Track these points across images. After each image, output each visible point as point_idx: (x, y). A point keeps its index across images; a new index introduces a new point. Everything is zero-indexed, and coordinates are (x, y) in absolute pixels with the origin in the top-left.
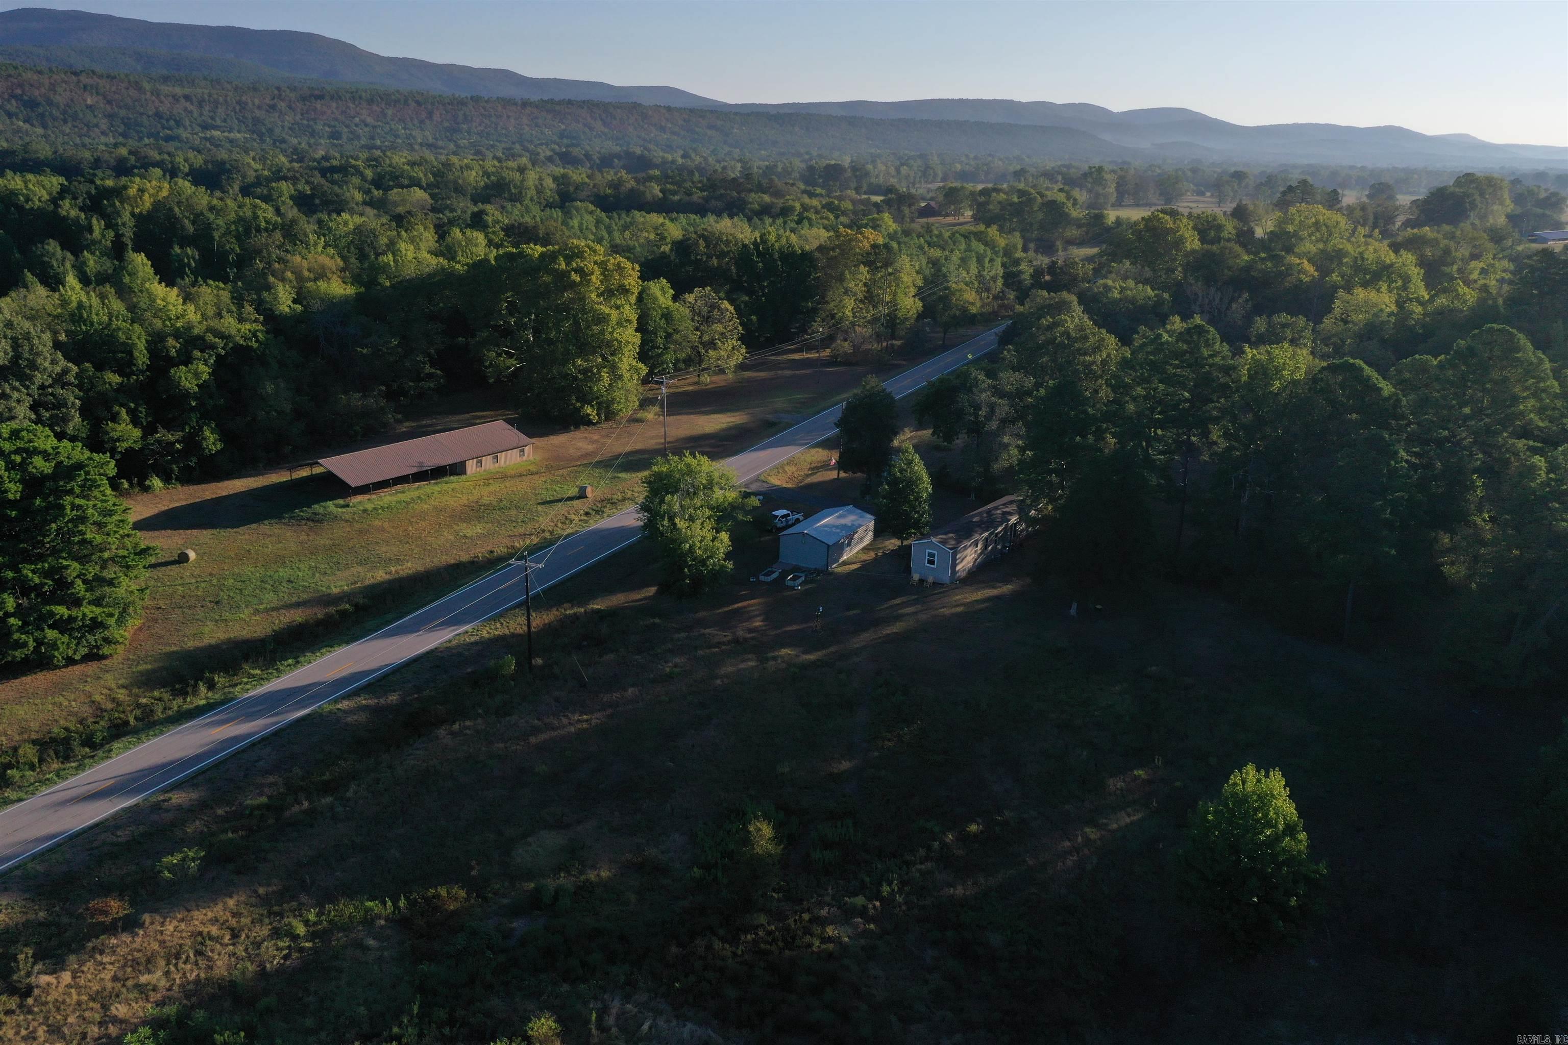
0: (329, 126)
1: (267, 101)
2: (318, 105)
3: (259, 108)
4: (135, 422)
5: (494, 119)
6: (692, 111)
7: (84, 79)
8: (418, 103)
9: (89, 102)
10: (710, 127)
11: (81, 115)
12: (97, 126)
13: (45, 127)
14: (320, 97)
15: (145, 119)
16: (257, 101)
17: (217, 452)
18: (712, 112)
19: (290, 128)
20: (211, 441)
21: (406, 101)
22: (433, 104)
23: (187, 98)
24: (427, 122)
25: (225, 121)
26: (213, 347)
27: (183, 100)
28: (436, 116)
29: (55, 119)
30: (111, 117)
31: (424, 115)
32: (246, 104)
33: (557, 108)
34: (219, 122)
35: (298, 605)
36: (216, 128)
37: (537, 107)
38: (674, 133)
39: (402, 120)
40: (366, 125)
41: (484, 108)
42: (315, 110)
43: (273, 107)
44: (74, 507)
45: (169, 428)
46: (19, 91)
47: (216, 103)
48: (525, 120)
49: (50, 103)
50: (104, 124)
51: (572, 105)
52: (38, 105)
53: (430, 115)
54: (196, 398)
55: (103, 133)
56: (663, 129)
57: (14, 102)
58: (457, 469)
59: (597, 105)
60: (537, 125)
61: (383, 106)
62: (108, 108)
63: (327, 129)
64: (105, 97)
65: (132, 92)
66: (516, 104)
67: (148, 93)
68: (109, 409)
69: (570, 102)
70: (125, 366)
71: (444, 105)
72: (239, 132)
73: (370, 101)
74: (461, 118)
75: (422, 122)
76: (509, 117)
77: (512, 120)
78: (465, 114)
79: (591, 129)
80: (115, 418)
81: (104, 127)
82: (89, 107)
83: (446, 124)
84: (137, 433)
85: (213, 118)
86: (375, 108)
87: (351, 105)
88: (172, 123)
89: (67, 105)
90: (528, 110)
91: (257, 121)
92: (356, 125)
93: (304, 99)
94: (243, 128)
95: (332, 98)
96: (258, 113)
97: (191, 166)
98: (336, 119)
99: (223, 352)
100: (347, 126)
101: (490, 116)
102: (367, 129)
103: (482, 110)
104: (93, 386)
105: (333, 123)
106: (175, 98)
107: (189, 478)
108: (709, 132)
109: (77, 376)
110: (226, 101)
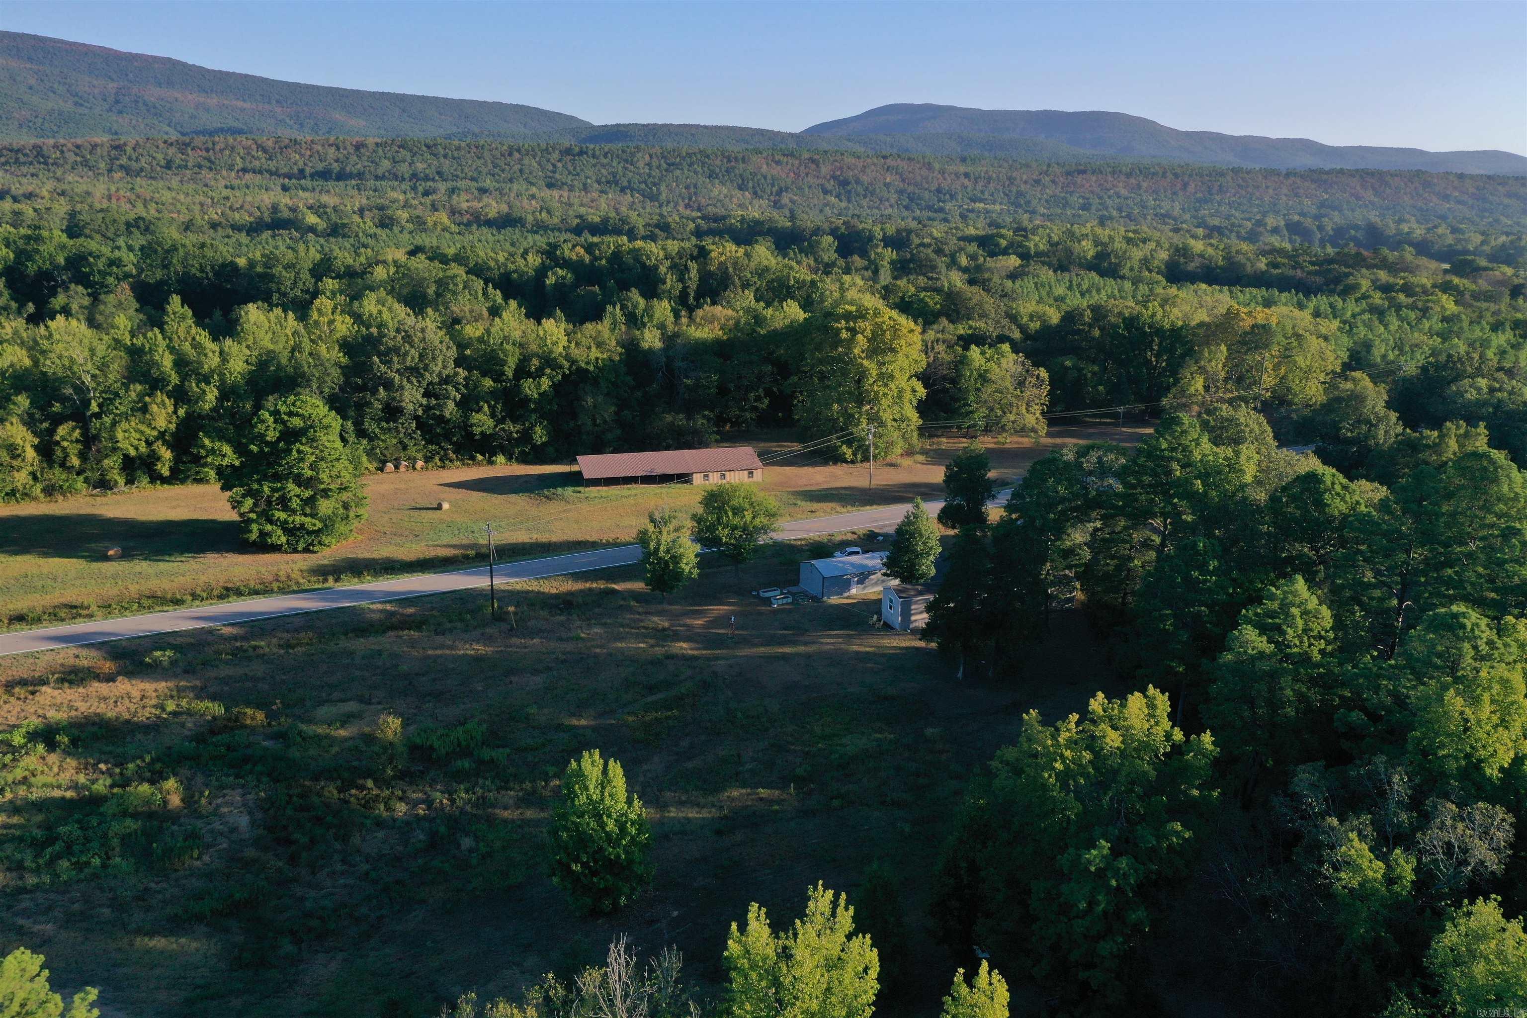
0: (1084, 198)
1: (1035, 177)
2: (1079, 179)
3: (1026, 182)
4: (493, 415)
5: (1250, 190)
6: (1489, 177)
7: (889, 162)
8: (1176, 175)
9: (888, 180)
10: (1509, 195)
11: (878, 191)
12: (888, 200)
13: (849, 201)
14: (1084, 172)
15: (926, 195)
16: (1025, 177)
17: (543, 444)
18: (1517, 178)
19: (1047, 201)
20: (539, 435)
21: (1164, 173)
22: (1190, 176)
23: (966, 175)
24: (1181, 193)
25: (992, 195)
26: (561, 367)
27: (962, 177)
28: (1191, 188)
29: (858, 195)
30: (901, 192)
31: (1179, 186)
32: (1015, 179)
33: (1325, 177)
34: (986, 195)
35: (454, 546)
36: (981, 200)
37: (1302, 176)
38: (1459, 202)
39: (1156, 192)
40: (1119, 197)
41: (1242, 179)
42: (1075, 184)
43: (1037, 182)
44: (299, 451)
45: (514, 422)
46: (838, 173)
47: (989, 179)
48: (1285, 190)
49: (858, 182)
50: (894, 198)
51: (1344, 174)
52: (848, 183)
53: (1185, 185)
54: (535, 403)
55: (891, 206)
56: (1446, 198)
57: (832, 182)
58: (684, 478)
59: (1372, 174)
60: (1297, 195)
61: (1141, 179)
62: (901, 185)
63: (1081, 201)
64: (901, 176)
65: (924, 172)
66: (1279, 174)
67: (936, 173)
68: (478, 404)
69: (1341, 171)
70: (498, 377)
71: (1202, 176)
72: (1001, 204)
73: (1129, 175)
74: (1216, 188)
75: (1174, 193)
76: (1267, 187)
77: (1271, 191)
78: (1220, 186)
79: (1358, 198)
80: (479, 410)
81: (893, 201)
82: (887, 185)
83: (1199, 195)
84: (491, 423)
85: (982, 192)
86: (1133, 181)
87: (1110, 179)
88: (948, 196)
89: (871, 184)
90: (1292, 179)
91: (1020, 194)
92: (1109, 197)
93: (1068, 173)
94: (1006, 200)
95: (1093, 172)
96: (1023, 187)
97: (884, 234)
98: (1092, 192)
99: (567, 372)
100: (1100, 198)
101: (1248, 187)
102: (1117, 201)
103: (1241, 181)
104: (476, 387)
105: (1087, 195)
106: (957, 176)
107: (524, 459)
108: (1506, 201)
109: (465, 379)
110: (998, 177)
